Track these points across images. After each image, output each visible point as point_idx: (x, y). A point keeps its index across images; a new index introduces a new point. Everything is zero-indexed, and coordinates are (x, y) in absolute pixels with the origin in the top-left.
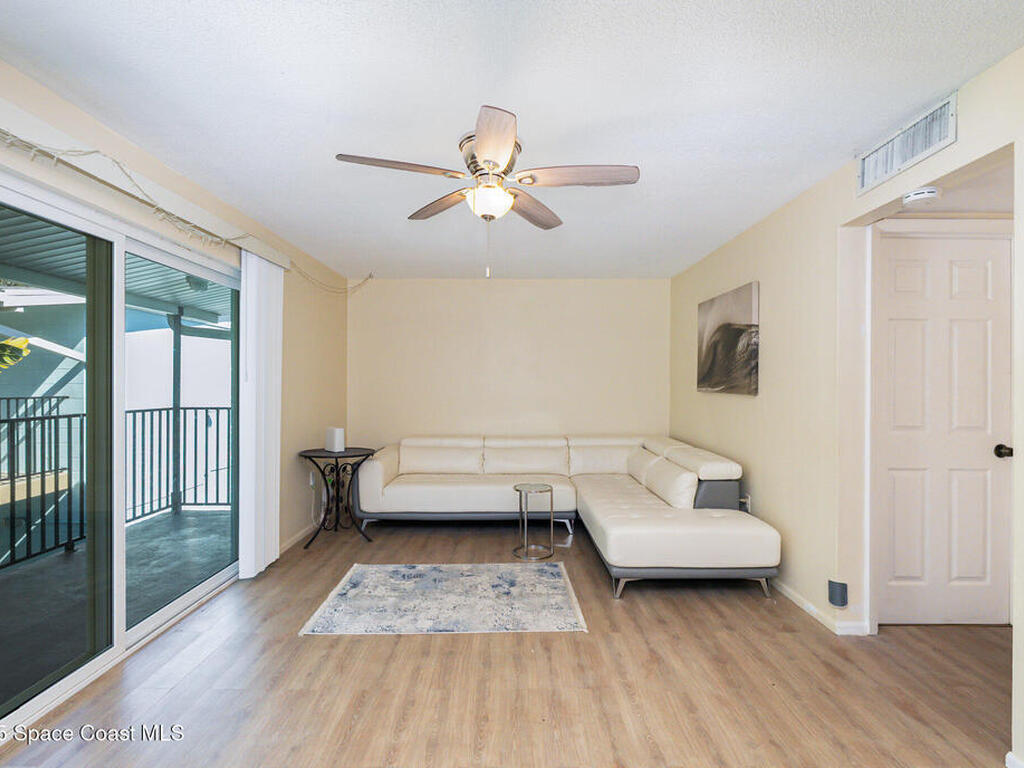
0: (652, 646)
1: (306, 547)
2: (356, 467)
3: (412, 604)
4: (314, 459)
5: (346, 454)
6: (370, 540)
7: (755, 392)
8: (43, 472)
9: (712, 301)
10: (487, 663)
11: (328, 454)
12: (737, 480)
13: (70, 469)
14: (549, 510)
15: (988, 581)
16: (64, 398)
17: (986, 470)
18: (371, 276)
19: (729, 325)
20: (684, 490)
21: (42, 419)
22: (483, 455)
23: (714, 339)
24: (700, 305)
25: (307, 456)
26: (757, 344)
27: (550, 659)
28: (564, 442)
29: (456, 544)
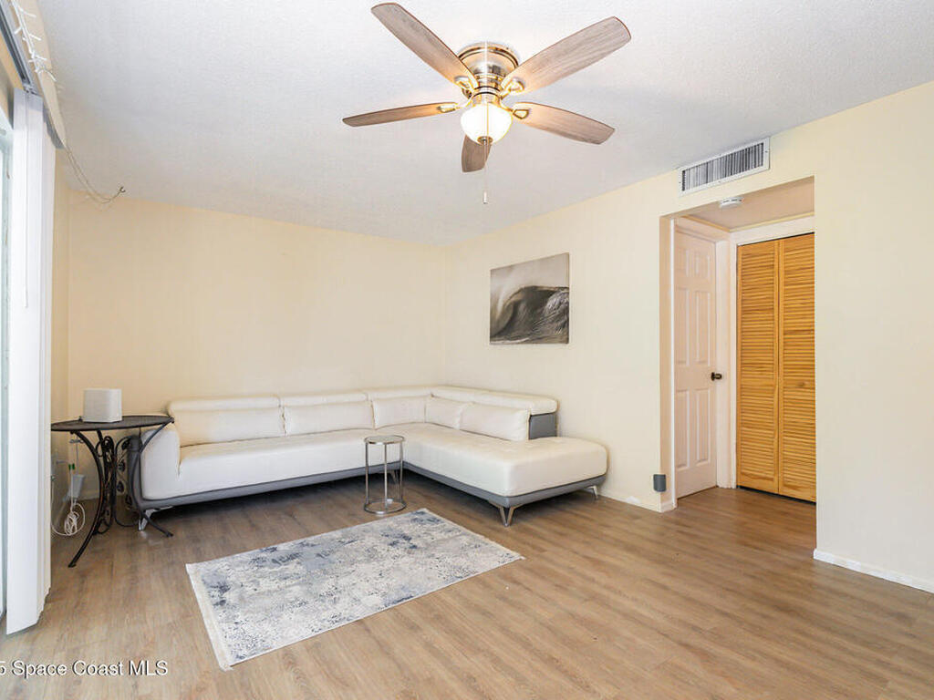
1: (72, 565)
4: (82, 433)
5: (124, 425)
6: (170, 534)
7: (567, 341)
9: (511, 268)
11: (101, 426)
12: (553, 413)
14: (382, 462)
15: (709, 460)
17: (707, 389)
19: (536, 287)
22: (284, 415)
23: (513, 299)
24: (492, 271)
25: (76, 428)
26: (568, 303)
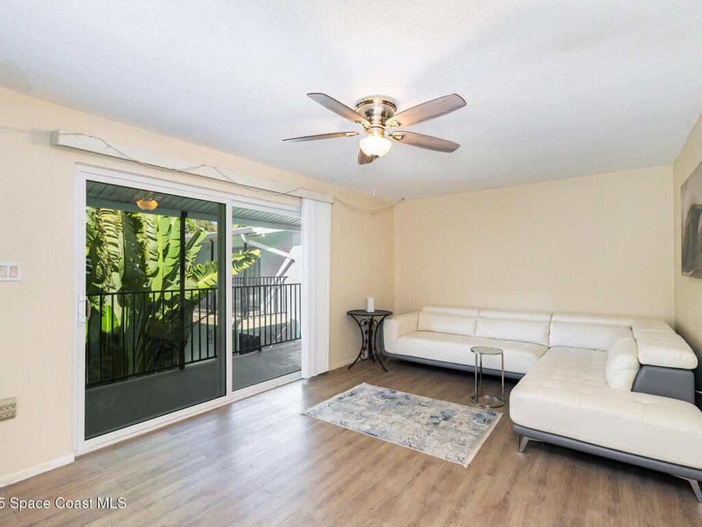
0: (509, 496)
1: (349, 368)
2: (381, 323)
3: (370, 414)
4: (355, 316)
5: (375, 314)
6: (386, 371)
8: (281, 313)
9: (687, 183)
10: (375, 462)
11: (366, 314)
12: (693, 370)
13: (286, 313)
16: (286, 277)
18: (403, 199)
19: (695, 206)
20: (621, 371)
21: (281, 285)
22: (476, 323)
24: (682, 188)
25: (352, 314)
27: (418, 474)
28: (547, 318)
29: (437, 384)
